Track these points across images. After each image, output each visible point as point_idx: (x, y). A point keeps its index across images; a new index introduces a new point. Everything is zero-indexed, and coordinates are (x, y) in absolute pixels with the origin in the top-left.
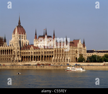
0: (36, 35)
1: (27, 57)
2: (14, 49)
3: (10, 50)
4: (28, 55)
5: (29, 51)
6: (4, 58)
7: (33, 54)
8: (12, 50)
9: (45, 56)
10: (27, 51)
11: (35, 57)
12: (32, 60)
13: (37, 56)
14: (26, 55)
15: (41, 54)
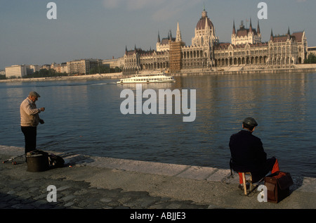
0: (234, 27)
1: (223, 59)
2: (205, 50)
3: (198, 51)
4: (225, 57)
5: (226, 52)
6: (190, 63)
7: (232, 55)
8: (201, 51)
9: (252, 58)
10: (223, 52)
11: (235, 59)
12: (231, 64)
13: (239, 59)
14: (221, 57)
15: (246, 55)
